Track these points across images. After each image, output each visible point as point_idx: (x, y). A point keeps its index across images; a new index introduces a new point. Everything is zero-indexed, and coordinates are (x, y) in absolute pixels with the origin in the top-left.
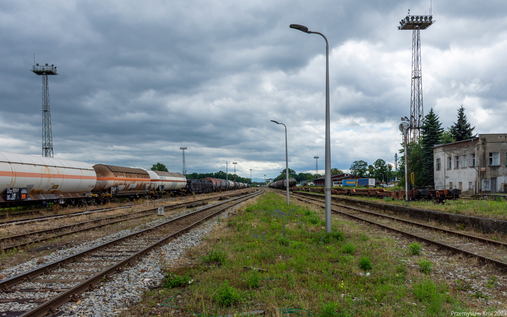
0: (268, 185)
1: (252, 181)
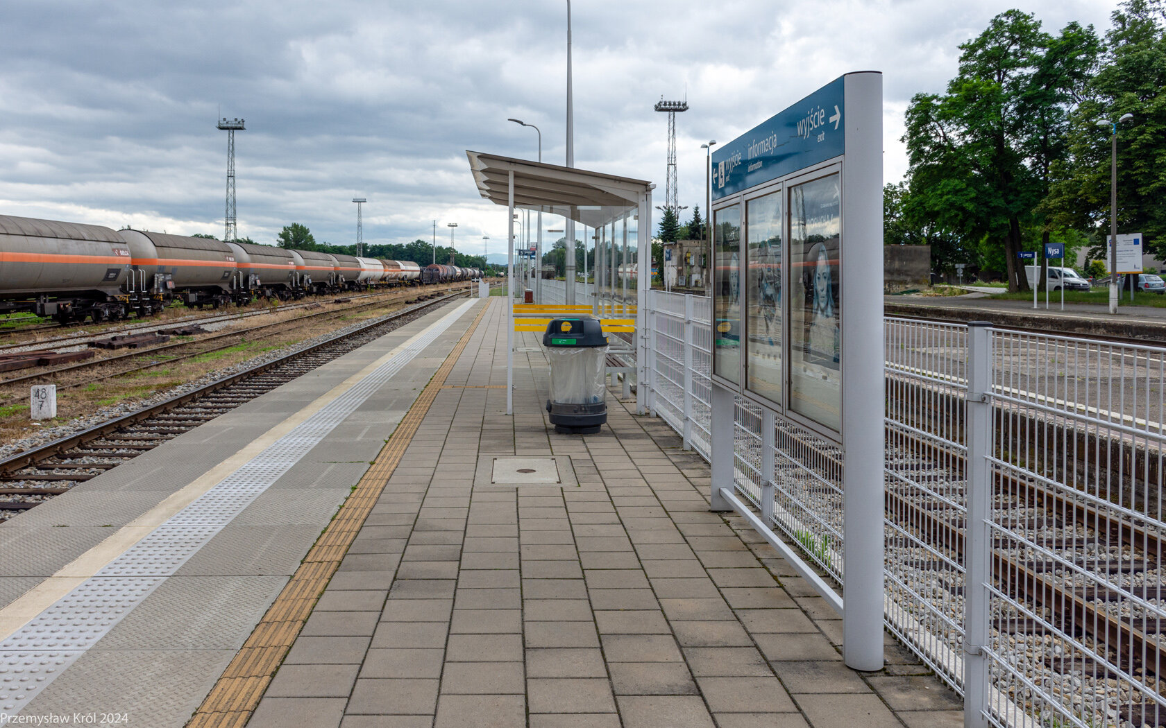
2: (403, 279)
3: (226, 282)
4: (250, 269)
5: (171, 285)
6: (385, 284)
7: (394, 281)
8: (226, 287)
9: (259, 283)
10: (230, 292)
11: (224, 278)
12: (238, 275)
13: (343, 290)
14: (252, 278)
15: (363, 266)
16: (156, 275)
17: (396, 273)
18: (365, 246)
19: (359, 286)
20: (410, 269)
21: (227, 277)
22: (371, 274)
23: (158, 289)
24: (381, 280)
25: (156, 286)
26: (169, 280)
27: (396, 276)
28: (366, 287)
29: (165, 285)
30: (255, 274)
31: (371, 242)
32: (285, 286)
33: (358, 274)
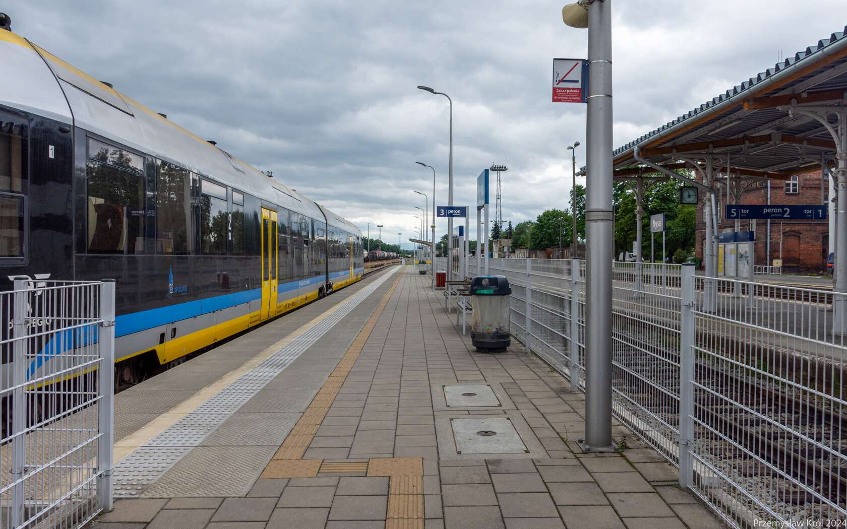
1: (401, 249)
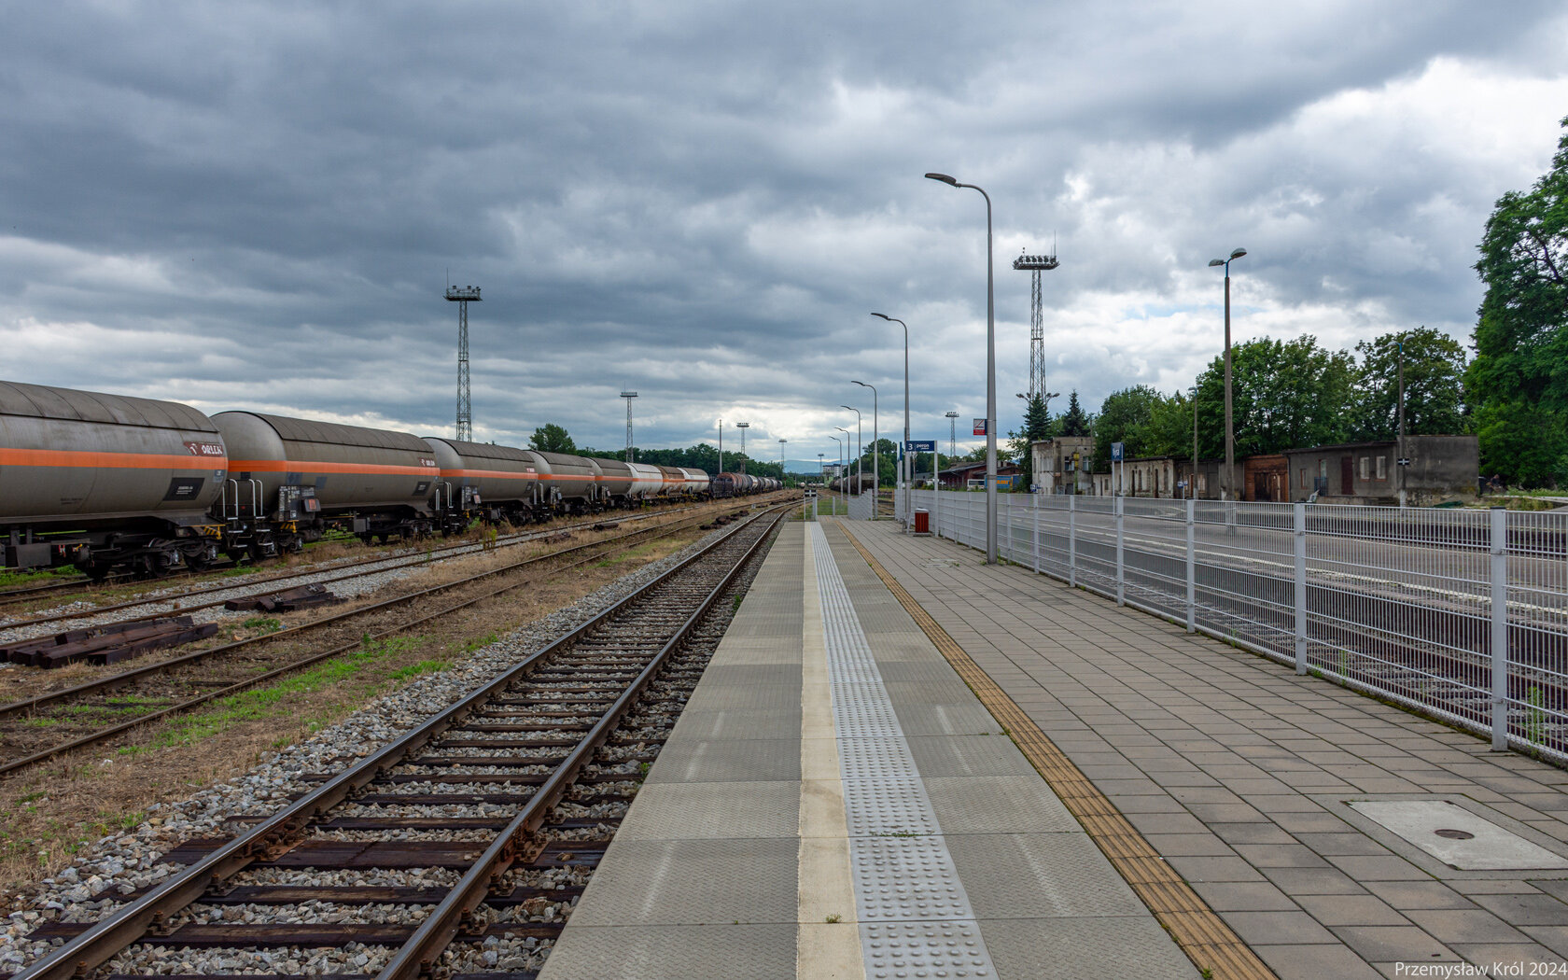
0: (827, 483)
2: (688, 492)
3: (424, 500)
4: (463, 478)
5: (312, 506)
6: (665, 499)
7: (676, 495)
8: (422, 507)
9: (478, 499)
10: (428, 515)
11: (417, 492)
12: (443, 489)
13: (608, 508)
14: (466, 493)
15: (636, 475)
16: (283, 489)
17: (679, 484)
18: (636, 452)
19: (630, 501)
20: (697, 479)
21: (424, 492)
22: (647, 485)
23: (287, 512)
24: (659, 493)
25: (282, 508)
26: (311, 497)
27: (680, 488)
28: (640, 503)
29: (300, 505)
30: (472, 487)
31: (644, 447)
32: (522, 504)
33: (629, 485)
